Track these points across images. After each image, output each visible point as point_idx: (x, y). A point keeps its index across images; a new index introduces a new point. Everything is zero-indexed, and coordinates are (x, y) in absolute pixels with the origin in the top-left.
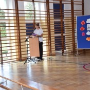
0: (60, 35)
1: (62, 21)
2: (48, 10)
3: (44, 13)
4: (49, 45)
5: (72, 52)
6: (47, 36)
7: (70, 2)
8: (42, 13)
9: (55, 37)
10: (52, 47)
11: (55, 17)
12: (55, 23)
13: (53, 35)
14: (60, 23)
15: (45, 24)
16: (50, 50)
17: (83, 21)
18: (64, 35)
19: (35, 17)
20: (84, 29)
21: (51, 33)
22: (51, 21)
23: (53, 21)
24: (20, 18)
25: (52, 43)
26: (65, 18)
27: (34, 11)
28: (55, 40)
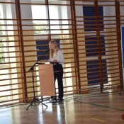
0: (96, 58)
1: (98, 34)
2: (73, 18)
3: (67, 22)
4: (76, 76)
8: (64, 22)
9: (88, 62)
10: (81, 79)
11: (87, 29)
12: (87, 38)
13: (84, 59)
14: (96, 38)
15: (68, 41)
16: (78, 84)
18: (103, 57)
19: (50, 30)
21: (80, 56)
22: (78, 35)
23: (83, 35)
24: (24, 33)
25: (81, 71)
26: (105, 30)
27: (49, 20)
28: (88, 67)
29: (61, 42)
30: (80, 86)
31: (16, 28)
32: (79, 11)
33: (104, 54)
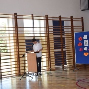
0: (60, 50)
1: (61, 37)
2: (47, 27)
3: (44, 29)
4: (48, 60)
5: (72, 67)
6: (47, 51)
7: (70, 19)
8: (42, 29)
9: (55, 52)
10: (52, 62)
11: (55, 33)
12: (55, 39)
13: (53, 50)
14: (60, 39)
15: (44, 40)
16: (50, 65)
17: (81, 37)
18: (64, 50)
19: (34, 34)
20: (82, 44)
21: (51, 49)
22: (50, 37)
23: (53, 37)
24: (19, 35)
25: (51, 58)
26: (65, 34)
27: (33, 28)
28: (55, 55)
29: (40, 41)
30: (51, 66)
31: (15, 32)
32: (51, 23)
33: (64, 48)
